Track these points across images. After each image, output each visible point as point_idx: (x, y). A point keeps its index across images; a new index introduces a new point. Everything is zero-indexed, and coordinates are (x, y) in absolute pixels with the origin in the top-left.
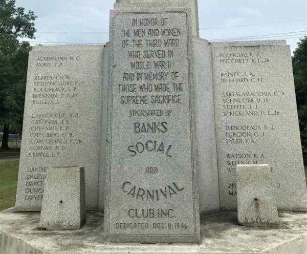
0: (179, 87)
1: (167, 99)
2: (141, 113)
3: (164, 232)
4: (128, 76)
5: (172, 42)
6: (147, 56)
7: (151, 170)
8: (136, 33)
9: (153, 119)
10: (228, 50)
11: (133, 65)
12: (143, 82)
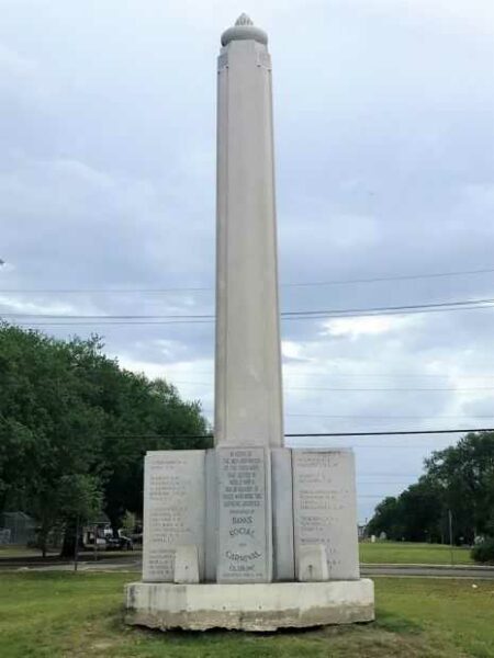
0: (258, 496)
1: (251, 503)
2: (237, 512)
3: (250, 578)
4: (228, 489)
5: (255, 468)
6: (240, 476)
7: (242, 545)
8: (233, 461)
9: (244, 515)
10: (305, 456)
11: (231, 482)
12: (237, 493)
